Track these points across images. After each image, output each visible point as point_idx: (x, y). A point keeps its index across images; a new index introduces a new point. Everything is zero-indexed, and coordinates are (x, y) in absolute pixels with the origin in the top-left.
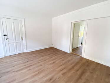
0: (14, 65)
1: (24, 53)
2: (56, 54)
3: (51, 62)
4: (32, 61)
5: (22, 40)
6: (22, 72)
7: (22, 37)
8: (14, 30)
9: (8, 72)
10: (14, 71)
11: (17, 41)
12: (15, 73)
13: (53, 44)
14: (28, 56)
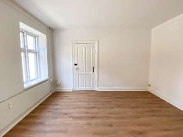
0: (75, 107)
1: (94, 91)
2: (153, 111)
3: (133, 128)
4: (99, 108)
5: (93, 71)
6: (78, 123)
7: (93, 68)
8: (85, 58)
9: (66, 114)
10: (72, 116)
11: (87, 73)
12: (71, 119)
13: (150, 85)
14: (97, 98)
